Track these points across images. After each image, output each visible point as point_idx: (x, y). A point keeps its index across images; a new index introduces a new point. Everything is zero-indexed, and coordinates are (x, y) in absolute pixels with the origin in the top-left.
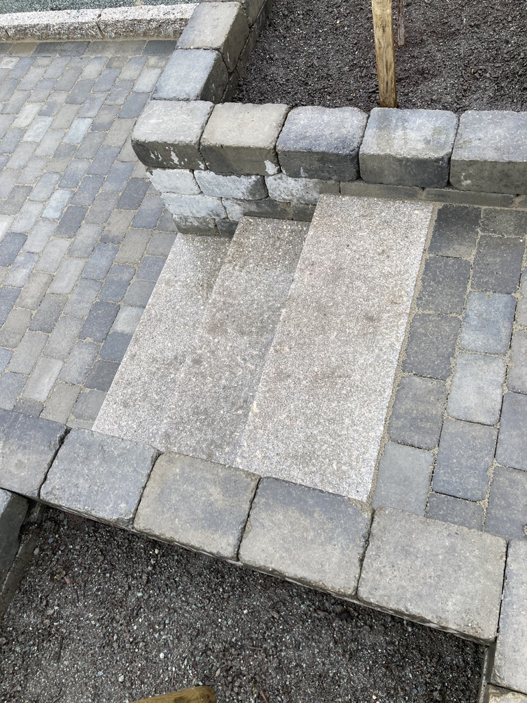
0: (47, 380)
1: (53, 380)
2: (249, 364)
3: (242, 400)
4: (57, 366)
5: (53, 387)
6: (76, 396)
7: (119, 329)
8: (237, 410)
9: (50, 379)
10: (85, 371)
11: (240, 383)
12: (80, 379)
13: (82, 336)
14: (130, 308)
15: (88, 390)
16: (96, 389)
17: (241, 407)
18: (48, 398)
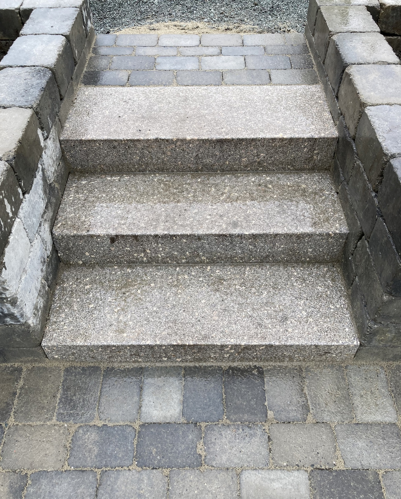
0: (276, 485)
1: (273, 475)
2: (226, 191)
3: (260, 188)
4: (251, 478)
5: (281, 468)
6: (283, 426)
7: (178, 410)
8: (270, 188)
9: (273, 480)
10: (247, 430)
11: (245, 192)
12: (259, 432)
13: (197, 463)
14: (143, 409)
15: (270, 414)
16: (266, 404)
17: (266, 186)
18: (298, 467)
